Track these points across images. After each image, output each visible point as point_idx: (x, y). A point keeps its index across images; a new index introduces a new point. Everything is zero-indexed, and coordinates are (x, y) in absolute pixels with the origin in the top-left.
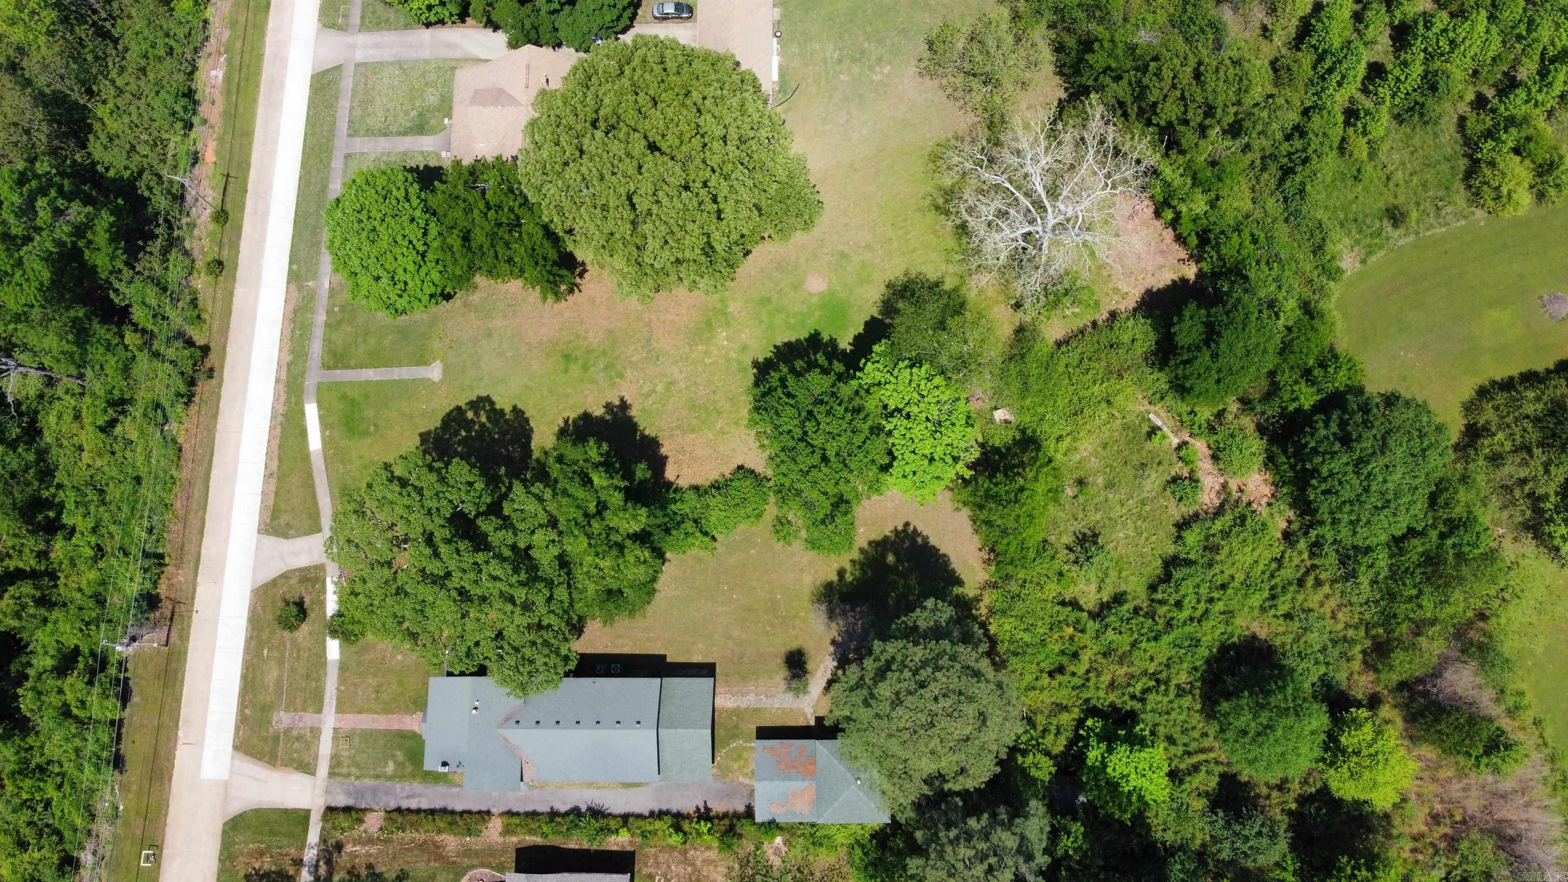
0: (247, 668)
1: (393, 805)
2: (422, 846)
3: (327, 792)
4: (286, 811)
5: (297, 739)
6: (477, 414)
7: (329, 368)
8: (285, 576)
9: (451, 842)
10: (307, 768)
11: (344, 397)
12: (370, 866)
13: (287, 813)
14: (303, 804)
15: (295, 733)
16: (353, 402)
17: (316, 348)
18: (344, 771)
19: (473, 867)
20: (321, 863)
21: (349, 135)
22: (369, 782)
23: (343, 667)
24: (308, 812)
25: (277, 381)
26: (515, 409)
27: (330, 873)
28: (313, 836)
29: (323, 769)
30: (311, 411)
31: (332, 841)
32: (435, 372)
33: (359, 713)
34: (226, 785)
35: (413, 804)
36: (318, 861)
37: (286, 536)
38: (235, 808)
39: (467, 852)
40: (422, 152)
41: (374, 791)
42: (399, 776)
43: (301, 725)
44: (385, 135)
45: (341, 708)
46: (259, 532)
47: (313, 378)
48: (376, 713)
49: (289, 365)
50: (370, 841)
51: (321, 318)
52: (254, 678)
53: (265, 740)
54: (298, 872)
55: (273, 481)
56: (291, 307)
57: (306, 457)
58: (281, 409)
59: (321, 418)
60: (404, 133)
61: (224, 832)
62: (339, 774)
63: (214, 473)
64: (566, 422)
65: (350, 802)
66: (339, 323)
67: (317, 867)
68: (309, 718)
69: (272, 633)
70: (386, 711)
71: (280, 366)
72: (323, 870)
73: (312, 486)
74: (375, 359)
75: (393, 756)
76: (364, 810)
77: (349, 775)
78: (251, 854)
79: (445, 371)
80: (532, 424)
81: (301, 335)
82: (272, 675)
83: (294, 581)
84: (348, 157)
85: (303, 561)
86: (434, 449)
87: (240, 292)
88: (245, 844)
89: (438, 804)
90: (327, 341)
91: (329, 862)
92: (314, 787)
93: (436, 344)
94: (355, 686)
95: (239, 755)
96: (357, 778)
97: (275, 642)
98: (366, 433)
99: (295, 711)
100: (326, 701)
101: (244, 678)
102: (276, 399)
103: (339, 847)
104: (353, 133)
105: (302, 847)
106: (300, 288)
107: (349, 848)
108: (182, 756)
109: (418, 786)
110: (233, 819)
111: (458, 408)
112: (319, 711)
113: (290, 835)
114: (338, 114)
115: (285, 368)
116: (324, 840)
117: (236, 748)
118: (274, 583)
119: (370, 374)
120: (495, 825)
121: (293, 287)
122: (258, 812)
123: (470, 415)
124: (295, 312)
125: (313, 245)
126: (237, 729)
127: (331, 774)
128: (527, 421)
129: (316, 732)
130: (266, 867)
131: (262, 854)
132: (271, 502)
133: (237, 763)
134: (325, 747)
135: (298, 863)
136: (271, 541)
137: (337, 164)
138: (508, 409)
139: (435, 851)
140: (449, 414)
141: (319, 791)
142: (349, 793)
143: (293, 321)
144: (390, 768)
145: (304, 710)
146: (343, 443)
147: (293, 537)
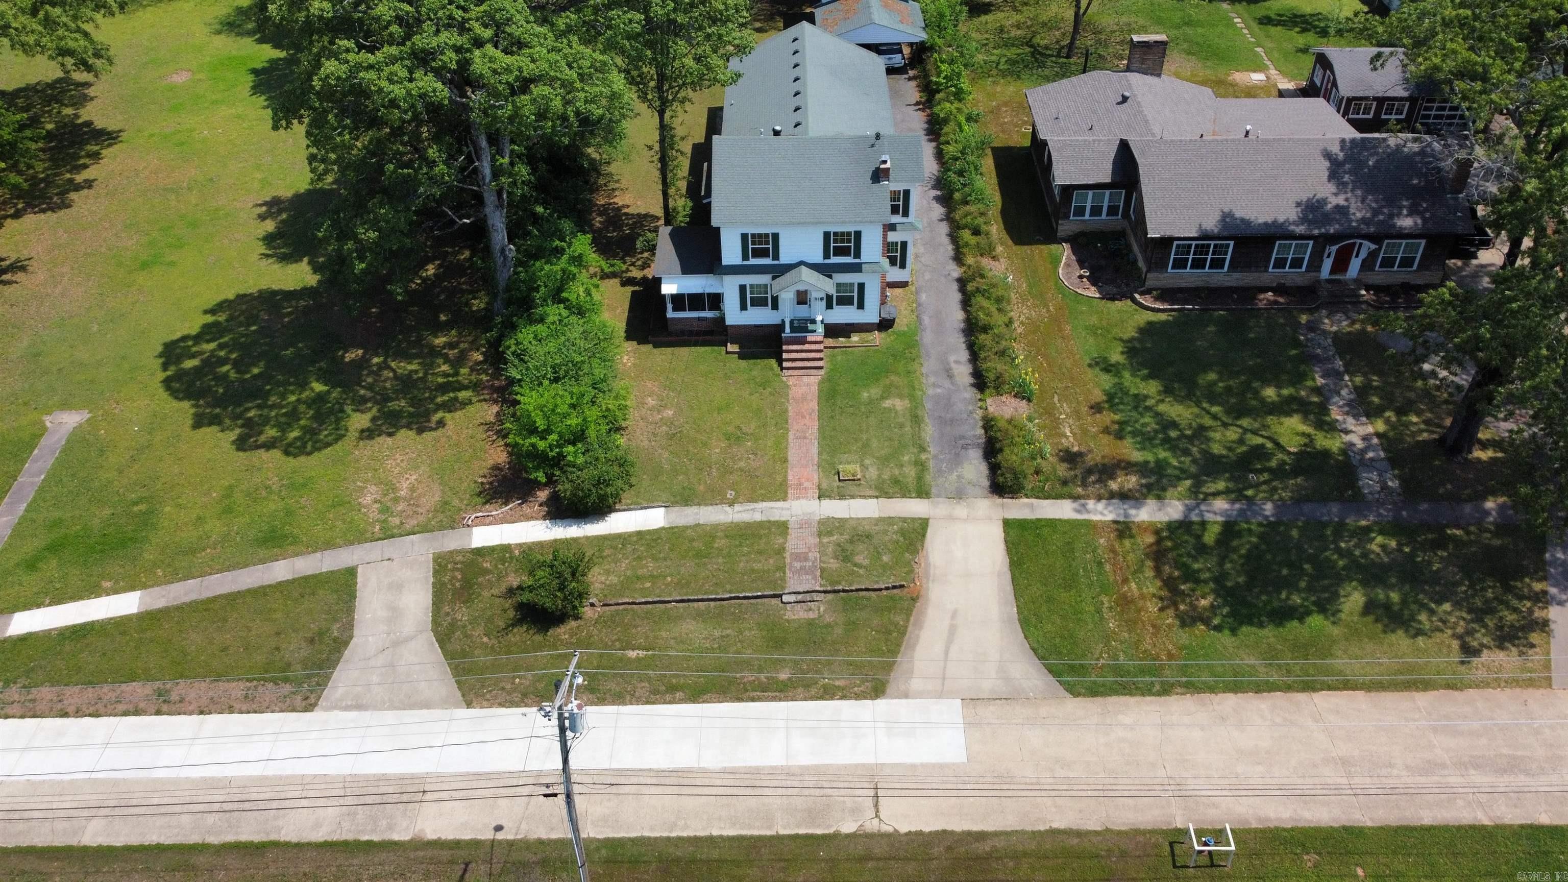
0: (672, 689)
3: (959, 495)
4: (1015, 565)
5: (846, 559)
6: (192, 357)
8: (446, 633)
9: (1022, 312)
10: (912, 534)
11: (32, 564)
12: (1097, 409)
13: (1020, 561)
14: (997, 533)
15: (834, 564)
16: (54, 548)
18: (910, 471)
19: (1059, 285)
20: (1114, 486)
22: (929, 431)
23: (684, 497)
24: (1007, 523)
27: (1128, 466)
28: (1057, 509)
29: (913, 508)
30: (33, 621)
31: (1062, 470)
32: (65, 421)
33: (785, 460)
34: (971, 701)
36: (1112, 496)
39: (1037, 293)
41: (948, 421)
42: (910, 391)
43: (814, 555)
45: (774, 492)
46: (309, 709)
48: (785, 437)
50: (1049, 412)
52: (700, 672)
53: (852, 626)
54: (1144, 527)
55: (181, 688)
57: (149, 619)
61: (1094, 692)
62: (920, 478)
67: (1124, 496)
68: (801, 543)
70: (782, 420)
72: (1128, 482)
76: (989, 426)
77: (920, 464)
79: (71, 406)
82: (694, 634)
85: (417, 600)
86: (238, 405)
88: (1114, 639)
91: (1106, 473)
92: (951, 518)
94: (727, 473)
95: (896, 680)
96: (922, 449)
97: (610, 635)
98: (145, 519)
99: (782, 569)
100: (758, 517)
101: (696, 694)
103: (1070, 458)
105: (1088, 526)
107: (1070, 440)
108: (911, 816)
110: (1053, 671)
111: (168, 381)
112: (782, 527)
113: (1070, 550)
116: (1065, 489)
117: (877, 691)
118: (458, 659)
122: (1029, 619)
123: (190, 364)
126: (828, 693)
127: (922, 492)
128: (242, 296)
129: (827, 527)
131: (1125, 602)
132: (238, 688)
133: (916, 684)
134: (862, 508)
135: (1123, 529)
138: (207, 319)
139: (1047, 329)
140: (174, 393)
141: (961, 510)
142: (957, 460)
145: (781, 551)
146: (149, 555)
147: (349, 627)
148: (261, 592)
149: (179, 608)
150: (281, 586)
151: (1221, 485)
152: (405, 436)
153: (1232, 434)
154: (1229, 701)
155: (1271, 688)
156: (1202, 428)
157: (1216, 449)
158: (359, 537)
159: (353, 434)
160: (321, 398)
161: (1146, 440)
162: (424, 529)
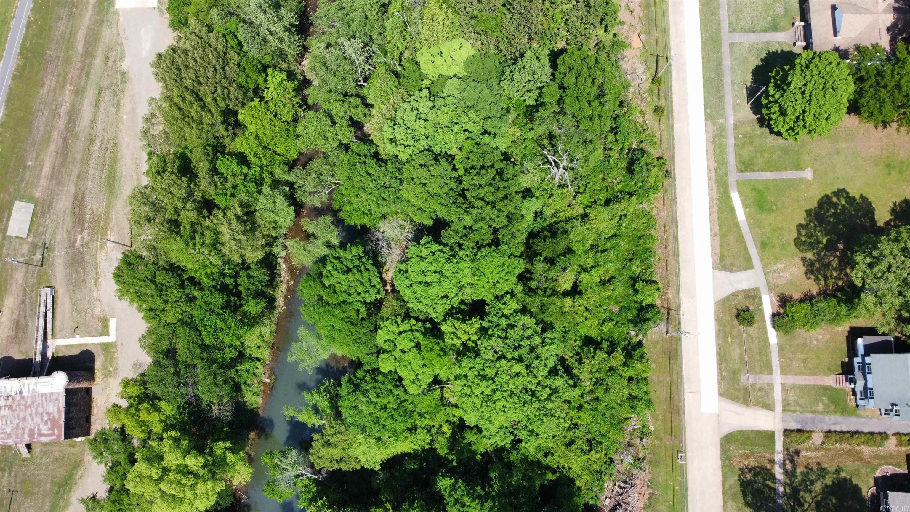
0: (720, 348)
1: (826, 429)
2: (849, 452)
3: (783, 421)
4: (759, 432)
5: (760, 390)
6: (838, 199)
7: (742, 171)
8: (735, 295)
9: (866, 450)
10: (769, 407)
11: (754, 189)
12: (818, 464)
13: (760, 433)
14: (770, 429)
15: (758, 386)
16: (760, 192)
17: (731, 159)
18: (792, 408)
19: (881, 465)
20: (787, 462)
21: (730, 32)
22: (809, 415)
23: (781, 348)
24: (773, 432)
25: (710, 179)
26: (862, 197)
27: (794, 467)
28: (779, 446)
29: (779, 407)
30: (736, 198)
31: (792, 450)
32: (808, 174)
33: (796, 375)
34: (718, 416)
35: (838, 428)
36: (784, 461)
37: (731, 271)
38: (726, 430)
39: (877, 456)
40: (778, 42)
41: (813, 421)
42: (827, 412)
43: (761, 381)
44: (753, 32)
45: (784, 372)
46: (713, 268)
47: (733, 177)
48: (806, 375)
49: (716, 170)
50: (817, 449)
51: (731, 141)
52: (725, 354)
53: (739, 390)
54: (773, 467)
55: (718, 238)
56: (710, 135)
57: (737, 225)
58: (715, 196)
59: (742, 201)
60: (765, 31)
61: (721, 444)
62: (789, 411)
63: (680, 234)
64: (895, 204)
65: (799, 427)
66: (744, 144)
67: (784, 464)
68: (765, 378)
69: (732, 327)
70: (813, 374)
71: (709, 170)
72: (789, 466)
73: (744, 242)
74: (769, 166)
75: (821, 400)
76: (810, 432)
77: (795, 411)
78: (741, 456)
79: (815, 172)
80: (874, 206)
81: (721, 152)
82: (736, 353)
83: (741, 297)
84: (731, 44)
85: (744, 286)
86: (816, 219)
87: (677, 126)
88: (737, 451)
89: (853, 428)
90: (738, 156)
91: (792, 461)
92: (775, 418)
93: (806, 157)
94: (791, 359)
95: (724, 399)
96: (801, 412)
97: (735, 333)
98: (770, 210)
99: (756, 373)
100: (774, 368)
101: (719, 354)
102: (711, 190)
103: (797, 452)
104: (733, 30)
105: (773, 452)
106: (714, 124)
107: (803, 453)
108: (689, 400)
109: (838, 418)
110: (726, 436)
111: (827, 196)
112: (771, 373)
113: (764, 446)
114: (721, 19)
115: (713, 171)
116: (786, 449)
117: (721, 395)
118: (727, 298)
119: (768, 175)
120: (892, 441)
121: (709, 123)
122: (742, 433)
123: (835, 200)
124: (714, 138)
125: (718, 98)
126: (719, 383)
127: (784, 411)
128: (870, 204)
129: (771, 386)
130: (752, 464)
131: (748, 456)
132: (718, 251)
133: (723, 403)
134: (778, 395)
135: (772, 462)
136: (723, 275)
137: (725, 49)
138: (857, 197)
139: (857, 456)
140: (821, 199)
141: (778, 420)
142: (797, 421)
143: (713, 143)
144: (821, 407)
145: (762, 373)
146: (758, 216)
147: (736, 271)
148: (746, 247)
149: (740, 230)
150: (748, 252)
151: (788, 491)
152: (804, 269)
153: (808, 500)
154: (719, 473)
155: (724, 485)
156: (811, 492)
157: (802, 493)
158: (765, 266)
159: (804, 255)
160: (819, 242)
161: (805, 475)
162: (768, 282)
